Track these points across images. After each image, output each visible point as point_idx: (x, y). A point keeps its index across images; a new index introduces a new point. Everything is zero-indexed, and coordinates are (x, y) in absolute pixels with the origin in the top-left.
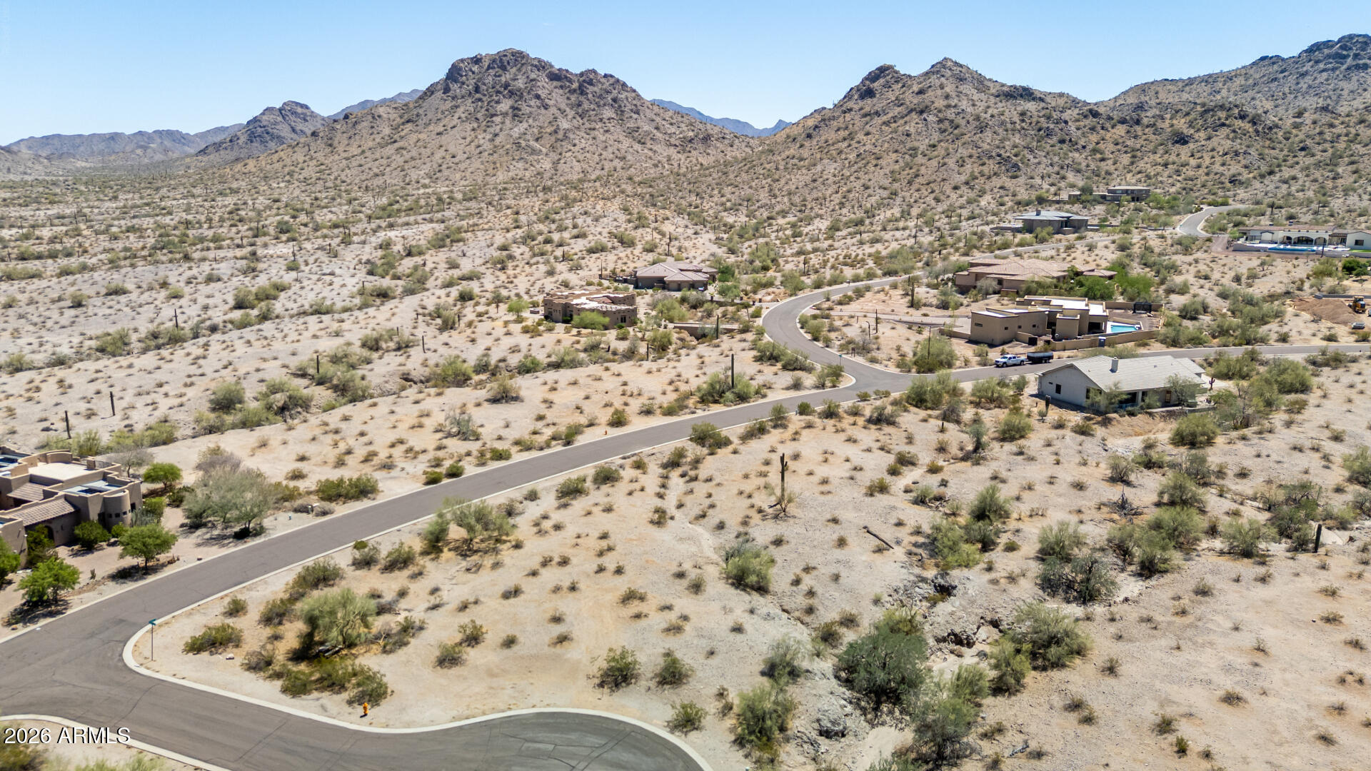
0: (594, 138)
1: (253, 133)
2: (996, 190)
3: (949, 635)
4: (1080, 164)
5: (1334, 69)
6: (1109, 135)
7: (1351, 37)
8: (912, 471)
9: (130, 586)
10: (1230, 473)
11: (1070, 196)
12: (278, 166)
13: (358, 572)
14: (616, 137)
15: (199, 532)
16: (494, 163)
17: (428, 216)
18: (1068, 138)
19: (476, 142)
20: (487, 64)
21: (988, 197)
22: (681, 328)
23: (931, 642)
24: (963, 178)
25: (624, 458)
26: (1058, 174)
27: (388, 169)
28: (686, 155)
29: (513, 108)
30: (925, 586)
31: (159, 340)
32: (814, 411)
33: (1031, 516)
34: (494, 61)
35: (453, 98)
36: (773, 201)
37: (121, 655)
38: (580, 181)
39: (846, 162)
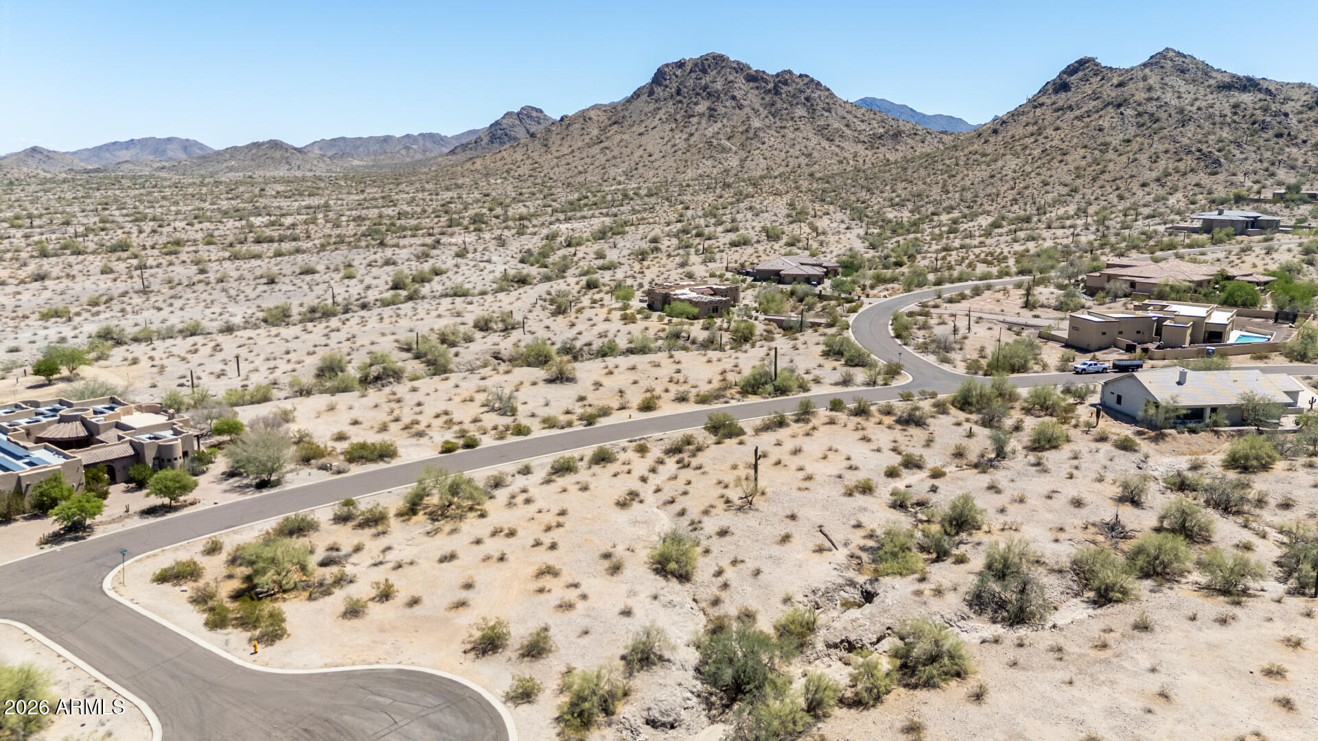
0: (783, 136)
1: (494, 135)
2: (1190, 188)
3: (842, 641)
4: (1296, 160)
8: (914, 474)
9: (151, 520)
10: (1273, 502)
11: (1274, 194)
12: (499, 164)
13: (335, 527)
14: (805, 135)
15: (232, 480)
16: (686, 161)
17: (604, 211)
18: (1286, 132)
19: (672, 142)
20: (689, 68)
21: (1179, 195)
22: (770, 320)
23: (820, 646)
24: (1154, 175)
25: (631, 441)
26: (1267, 170)
27: (591, 167)
28: (874, 151)
29: (710, 109)
30: (852, 590)
31: (316, 314)
32: (845, 408)
33: (1003, 530)
34: (696, 65)
35: (656, 101)
36: (944, 197)
37: (103, 579)
38: (762, 177)
39: (1030, 158)
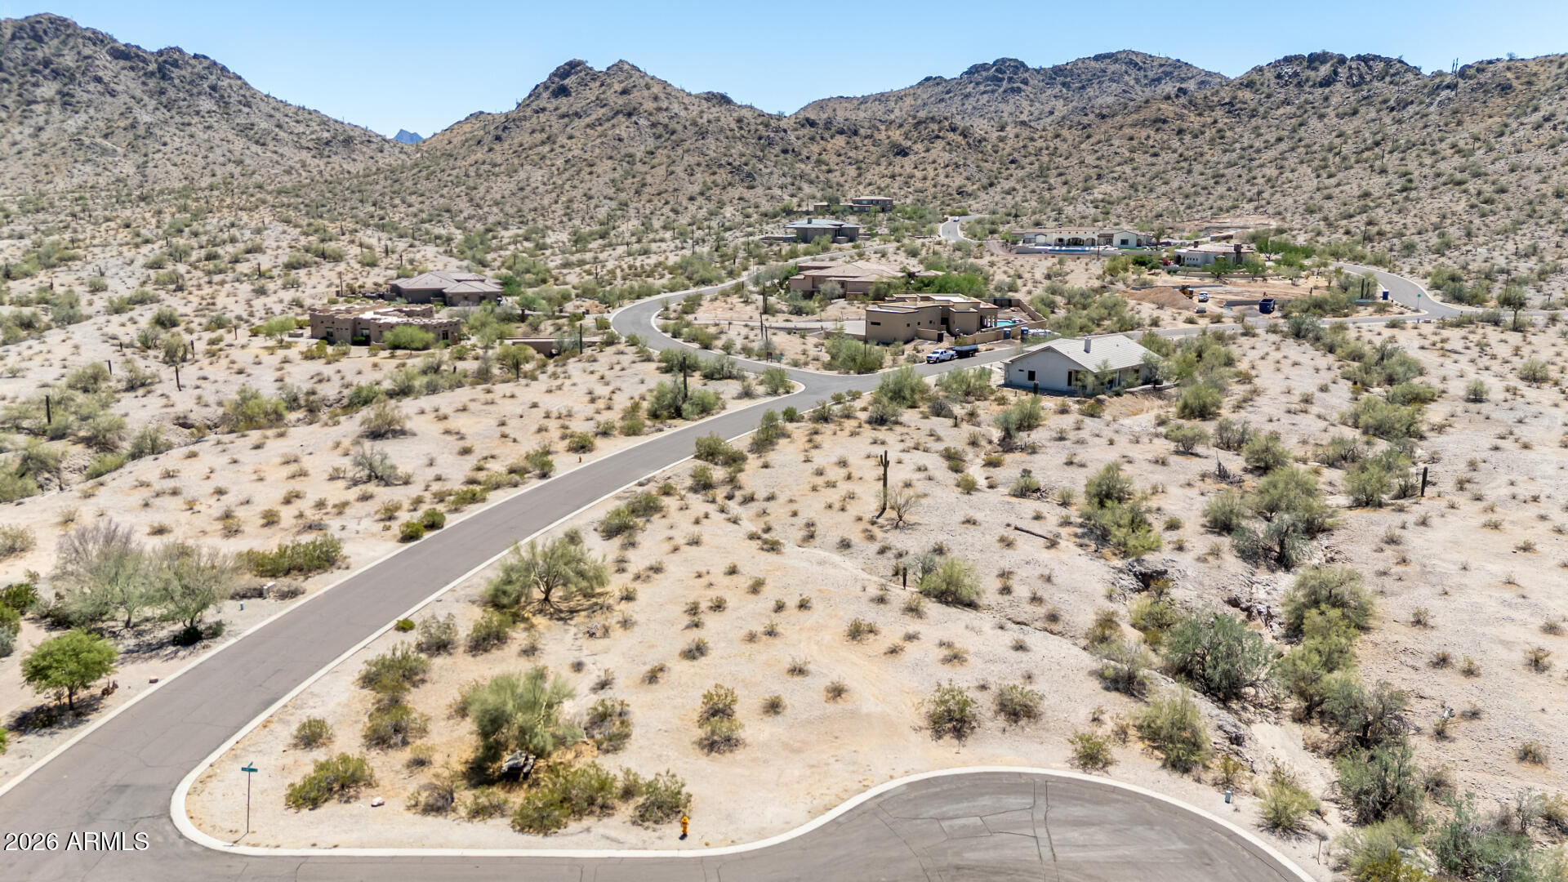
2: (735, 202)
4: (810, 175)
5: (993, 91)
6: (829, 146)
7: (1004, 60)
8: (971, 467)
11: (818, 207)
13: (443, 659)
14: (223, 136)
16: (46, 166)
18: (790, 148)
20: (9, 32)
21: (729, 209)
24: (697, 188)
25: (640, 485)
26: (793, 184)
28: (326, 160)
29: (61, 93)
32: (804, 417)
33: (1154, 494)
34: (21, 28)
37: (181, 836)
39: (554, 168)
